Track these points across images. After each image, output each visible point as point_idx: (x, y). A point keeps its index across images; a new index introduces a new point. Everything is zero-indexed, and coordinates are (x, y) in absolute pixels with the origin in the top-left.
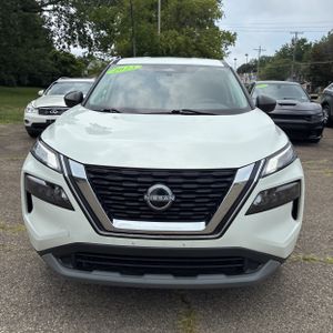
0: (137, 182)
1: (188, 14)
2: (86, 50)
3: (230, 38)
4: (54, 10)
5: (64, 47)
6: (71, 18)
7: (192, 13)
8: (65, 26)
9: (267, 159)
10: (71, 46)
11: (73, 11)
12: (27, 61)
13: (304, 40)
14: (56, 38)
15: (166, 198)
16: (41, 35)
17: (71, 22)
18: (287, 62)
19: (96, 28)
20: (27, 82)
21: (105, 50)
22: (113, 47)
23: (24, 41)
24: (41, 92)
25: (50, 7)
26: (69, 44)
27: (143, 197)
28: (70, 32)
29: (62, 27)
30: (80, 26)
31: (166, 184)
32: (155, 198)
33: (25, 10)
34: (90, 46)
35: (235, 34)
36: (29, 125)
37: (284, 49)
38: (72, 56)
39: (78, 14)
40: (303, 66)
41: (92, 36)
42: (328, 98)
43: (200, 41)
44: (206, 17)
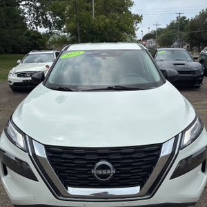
0: (85, 159)
1: (111, 4)
2: (48, 29)
3: (138, 19)
4: (26, 4)
5: (34, 28)
6: (37, 9)
7: (114, 4)
8: (34, 14)
9: (183, 132)
10: (38, 27)
11: (38, 4)
12: (11, 38)
13: (184, 18)
14: (28, 23)
15: (109, 172)
16: (19, 20)
17: (37, 12)
18: (174, 32)
19: (54, 15)
20: (11, 51)
21: (60, 29)
22: (64, 27)
23: (8, 25)
24: (19, 61)
25: (24, 3)
26: (37, 26)
27: (90, 171)
28: (36, 19)
29: (32, 15)
30: (43, 14)
31: (108, 160)
32: (100, 172)
33: (7, 5)
34: (50, 27)
35: (142, 16)
36: (12, 84)
37: (172, 24)
38: (39, 33)
39: (41, 6)
40: (184, 34)
41: (51, 20)
42: (204, 57)
43: (119, 22)
44: (123, 6)
